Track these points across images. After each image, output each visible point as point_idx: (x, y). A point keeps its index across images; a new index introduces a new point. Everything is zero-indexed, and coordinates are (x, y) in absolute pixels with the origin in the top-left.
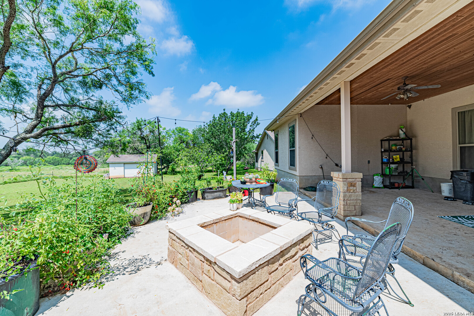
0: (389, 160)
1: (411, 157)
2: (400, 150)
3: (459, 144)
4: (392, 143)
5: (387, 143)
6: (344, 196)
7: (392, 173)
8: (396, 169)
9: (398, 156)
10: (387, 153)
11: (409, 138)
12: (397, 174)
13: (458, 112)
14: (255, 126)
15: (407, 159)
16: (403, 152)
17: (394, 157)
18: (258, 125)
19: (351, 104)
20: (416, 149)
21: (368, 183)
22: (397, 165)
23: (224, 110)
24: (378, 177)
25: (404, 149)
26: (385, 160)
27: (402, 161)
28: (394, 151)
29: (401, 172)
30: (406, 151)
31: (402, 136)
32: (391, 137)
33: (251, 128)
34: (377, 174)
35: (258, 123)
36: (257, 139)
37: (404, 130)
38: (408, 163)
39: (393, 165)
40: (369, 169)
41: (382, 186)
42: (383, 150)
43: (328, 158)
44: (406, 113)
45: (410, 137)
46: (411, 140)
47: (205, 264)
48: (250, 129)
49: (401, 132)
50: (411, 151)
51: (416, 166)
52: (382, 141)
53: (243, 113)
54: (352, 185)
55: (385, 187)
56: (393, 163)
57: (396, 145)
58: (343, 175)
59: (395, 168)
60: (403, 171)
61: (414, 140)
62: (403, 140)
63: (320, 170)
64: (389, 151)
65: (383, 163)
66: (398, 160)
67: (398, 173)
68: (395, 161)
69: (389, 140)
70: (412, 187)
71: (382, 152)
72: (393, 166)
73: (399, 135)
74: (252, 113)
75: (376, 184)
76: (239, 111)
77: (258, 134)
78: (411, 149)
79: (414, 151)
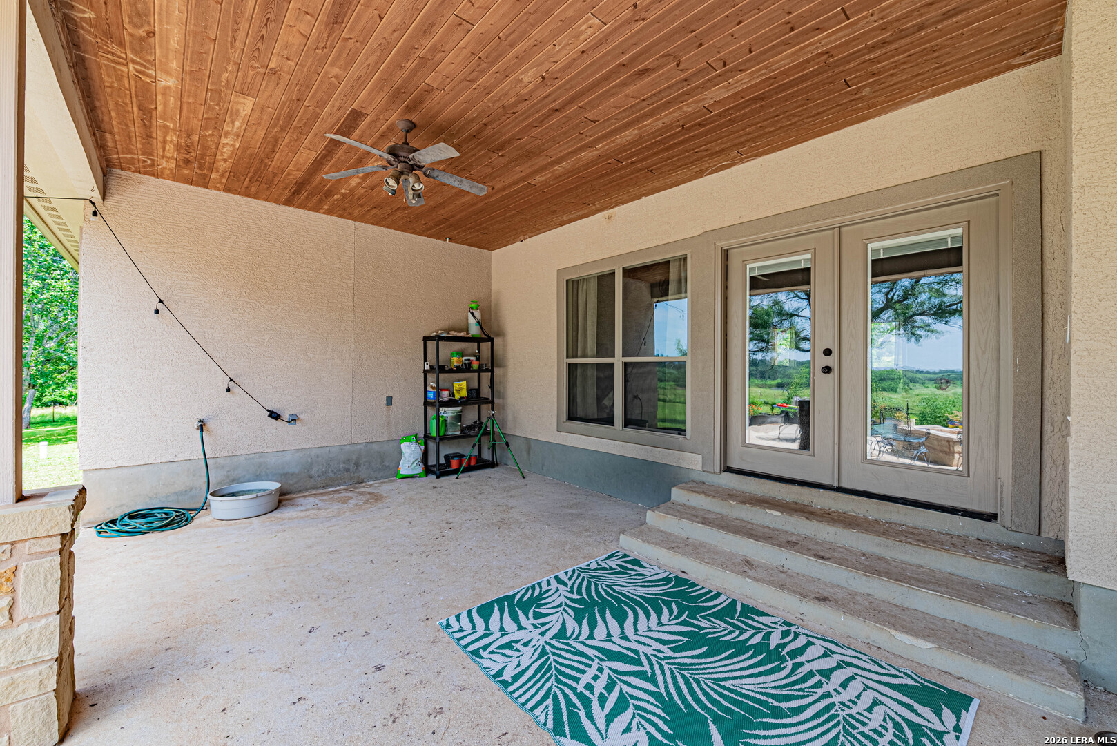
0: (440, 394)
1: (492, 385)
2: (468, 368)
3: (567, 358)
4: (450, 346)
5: (437, 344)
7: (446, 430)
8: (459, 418)
9: (464, 384)
10: (437, 376)
11: (488, 336)
12: (458, 433)
13: (567, 281)
15: (484, 391)
16: (476, 372)
17: (456, 385)
20: (502, 365)
21: (387, 464)
22: (459, 408)
24: (409, 446)
25: (476, 365)
26: (432, 395)
27: (474, 397)
28: (457, 370)
29: (470, 427)
30: (482, 369)
31: (474, 330)
32: (448, 330)
34: (406, 438)
37: (477, 314)
38: (485, 400)
39: (450, 409)
40: (388, 424)
41: (419, 470)
42: (427, 367)
43: (235, 389)
44: (490, 272)
45: (489, 333)
46: (492, 340)
49: (472, 320)
50: (492, 370)
52: (426, 339)
55: (428, 470)
56: (451, 403)
57: (461, 354)
59: (453, 417)
60: (479, 424)
61: (497, 341)
62: (477, 340)
64: (441, 368)
65: (427, 404)
66: (464, 393)
67: (462, 431)
68: (457, 396)
69: (437, 339)
70: (493, 464)
71: (425, 372)
72: (448, 412)
73: (464, 327)
75: (404, 469)
78: (491, 366)
79: (497, 372)
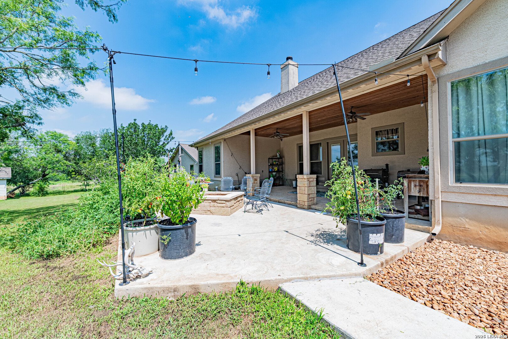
0: (272, 170)
1: (282, 168)
2: (277, 165)
3: (299, 162)
4: (274, 160)
5: (271, 160)
6: (253, 186)
9: (277, 168)
10: (271, 166)
12: (276, 178)
13: (299, 146)
14: (169, 140)
15: (280, 170)
16: (279, 165)
17: (275, 168)
18: (172, 139)
19: (255, 136)
20: (284, 164)
22: (276, 173)
23: (135, 120)
25: (279, 164)
26: (270, 170)
27: (278, 171)
28: (275, 165)
30: (280, 165)
31: (278, 156)
32: (273, 156)
33: (165, 141)
35: (172, 137)
36: (171, 152)
38: (281, 171)
40: (262, 176)
43: (241, 169)
44: (280, 144)
45: (281, 157)
46: (282, 159)
47: (212, 203)
48: (164, 143)
49: (278, 154)
50: (282, 165)
51: (284, 173)
52: (269, 159)
53: (156, 126)
54: (256, 180)
56: (274, 172)
57: (276, 162)
58: (252, 175)
59: (275, 175)
60: (279, 176)
62: (278, 158)
63: (236, 177)
64: (272, 165)
65: (269, 172)
66: (277, 170)
68: (275, 170)
69: (272, 159)
70: (283, 185)
71: (269, 165)
73: (276, 156)
74: (166, 126)
76: (151, 123)
77: (172, 148)
78: (282, 164)
79: (283, 165)
